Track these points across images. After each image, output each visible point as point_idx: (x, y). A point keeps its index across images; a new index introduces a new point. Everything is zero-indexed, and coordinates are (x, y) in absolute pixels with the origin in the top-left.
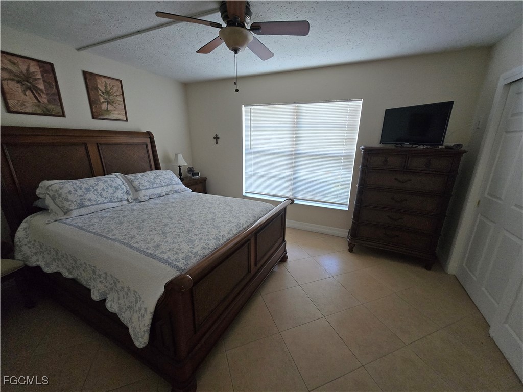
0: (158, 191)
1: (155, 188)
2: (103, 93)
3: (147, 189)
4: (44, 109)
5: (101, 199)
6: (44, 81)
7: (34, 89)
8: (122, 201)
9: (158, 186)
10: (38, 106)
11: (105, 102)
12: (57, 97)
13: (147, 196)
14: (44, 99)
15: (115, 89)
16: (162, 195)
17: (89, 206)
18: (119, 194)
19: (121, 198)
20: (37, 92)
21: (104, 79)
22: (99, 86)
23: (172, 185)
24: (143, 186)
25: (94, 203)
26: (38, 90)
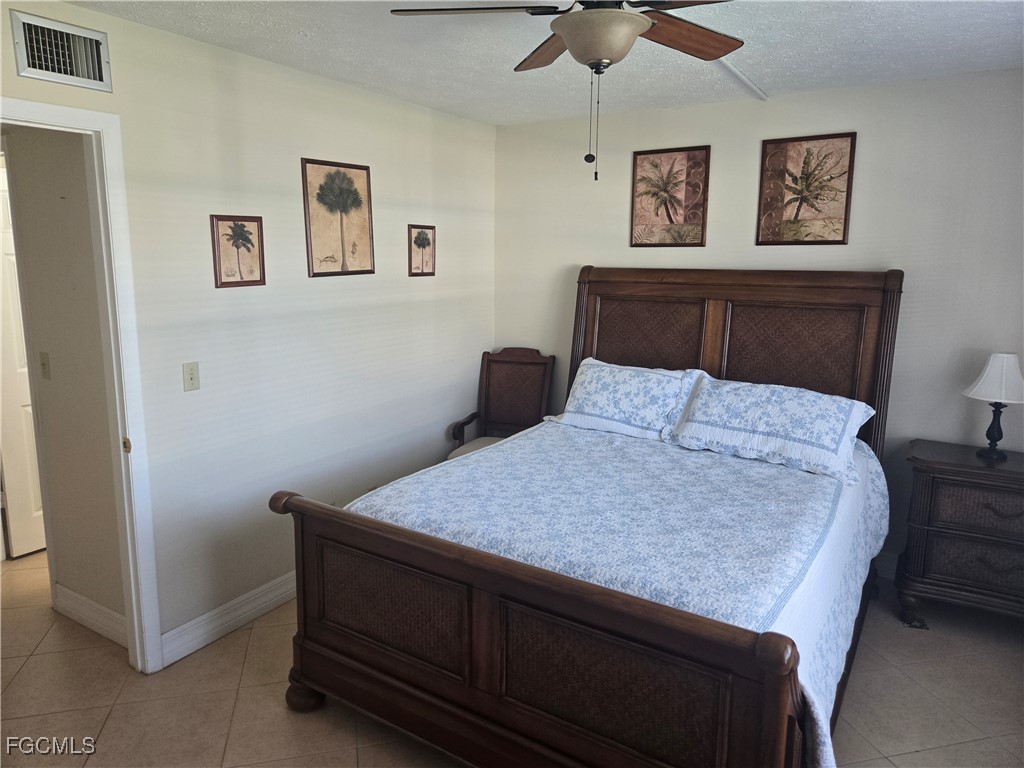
0: (736, 440)
1: (734, 429)
2: (795, 180)
3: (707, 423)
4: (676, 235)
5: (611, 410)
6: (688, 184)
7: (669, 203)
8: (647, 429)
9: (742, 426)
10: (668, 231)
11: (795, 200)
12: (698, 211)
13: (698, 440)
14: (679, 218)
15: (830, 162)
16: (742, 453)
17: (589, 414)
18: (650, 414)
19: (649, 424)
20: (673, 205)
21: (806, 145)
22: (791, 167)
24: (705, 413)
25: (598, 412)
26: (673, 200)
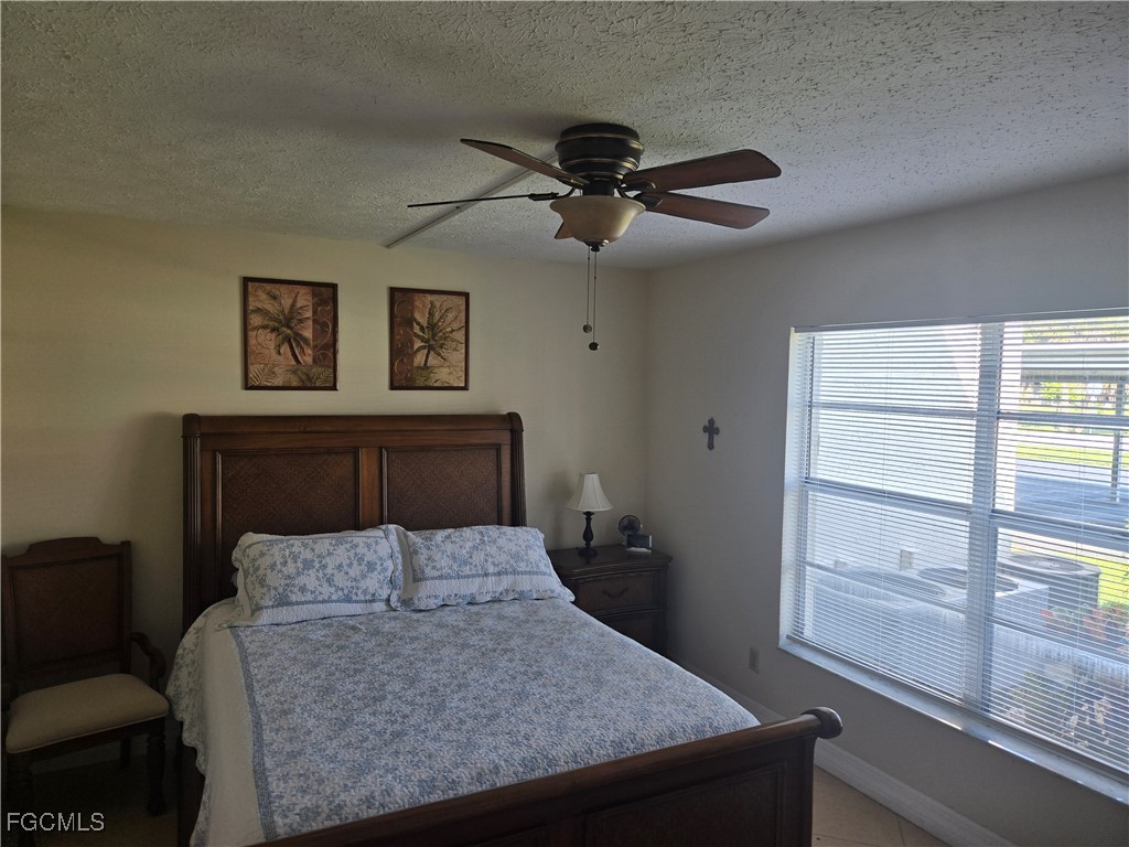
0: (470, 587)
1: (468, 577)
2: (422, 328)
3: (441, 577)
4: (304, 377)
5: (326, 590)
6: (315, 321)
7: (294, 340)
8: (371, 601)
9: (474, 572)
10: (294, 372)
11: (423, 348)
12: (328, 351)
13: (436, 597)
14: (307, 358)
15: (451, 316)
16: (480, 599)
17: (298, 603)
18: (372, 583)
19: (373, 595)
20: (298, 345)
21: (430, 298)
22: (417, 316)
23: (515, 572)
24: (434, 568)
25: (309, 597)
26: (299, 338)
